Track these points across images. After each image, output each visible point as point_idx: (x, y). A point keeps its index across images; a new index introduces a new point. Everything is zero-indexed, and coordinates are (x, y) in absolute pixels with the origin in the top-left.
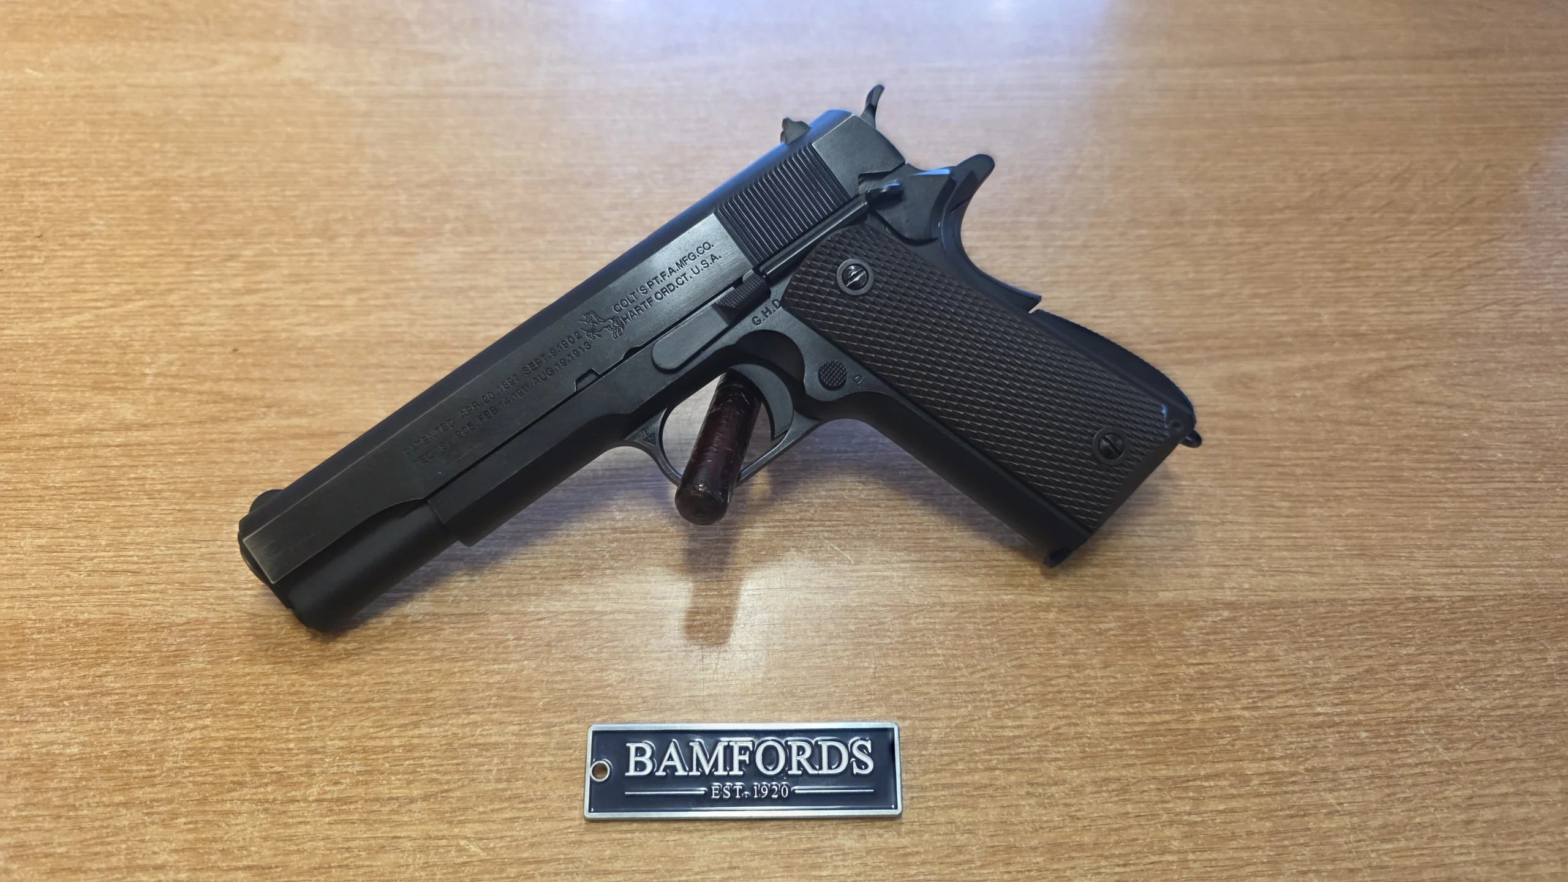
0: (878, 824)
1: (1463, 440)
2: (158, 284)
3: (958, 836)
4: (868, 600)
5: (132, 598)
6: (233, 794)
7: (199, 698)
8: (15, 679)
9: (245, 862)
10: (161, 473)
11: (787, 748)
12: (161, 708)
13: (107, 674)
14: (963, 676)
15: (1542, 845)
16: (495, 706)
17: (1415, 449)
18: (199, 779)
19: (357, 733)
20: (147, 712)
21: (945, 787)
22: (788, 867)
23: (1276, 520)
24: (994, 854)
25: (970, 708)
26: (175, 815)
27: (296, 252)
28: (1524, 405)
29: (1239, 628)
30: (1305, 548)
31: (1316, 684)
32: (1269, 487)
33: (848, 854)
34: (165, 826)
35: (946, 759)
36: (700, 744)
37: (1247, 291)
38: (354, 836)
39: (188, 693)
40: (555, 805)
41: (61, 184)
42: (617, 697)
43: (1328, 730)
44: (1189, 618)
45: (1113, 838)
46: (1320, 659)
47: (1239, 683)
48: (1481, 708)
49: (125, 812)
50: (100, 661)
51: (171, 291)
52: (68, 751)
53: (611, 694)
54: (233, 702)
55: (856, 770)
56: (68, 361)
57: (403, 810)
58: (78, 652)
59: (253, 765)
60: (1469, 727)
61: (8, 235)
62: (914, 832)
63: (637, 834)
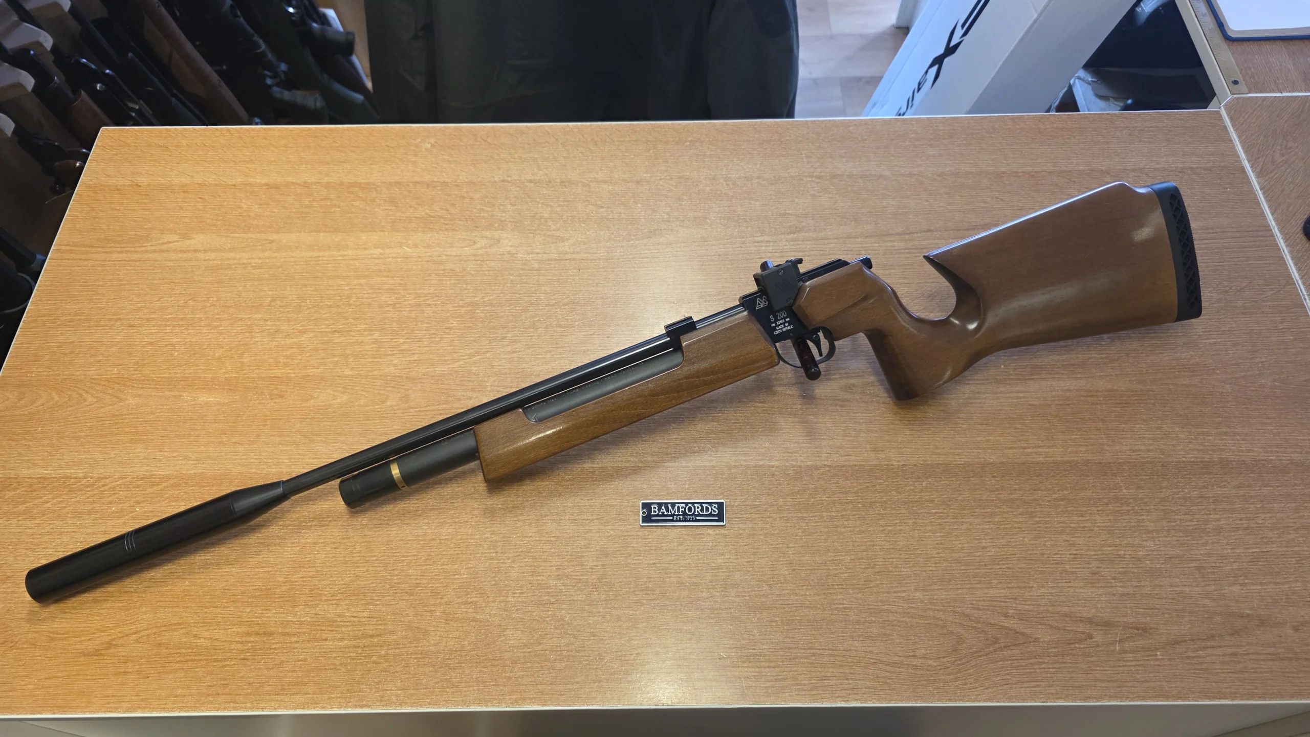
4: (719, 464)
36: (671, 506)
55: (713, 513)
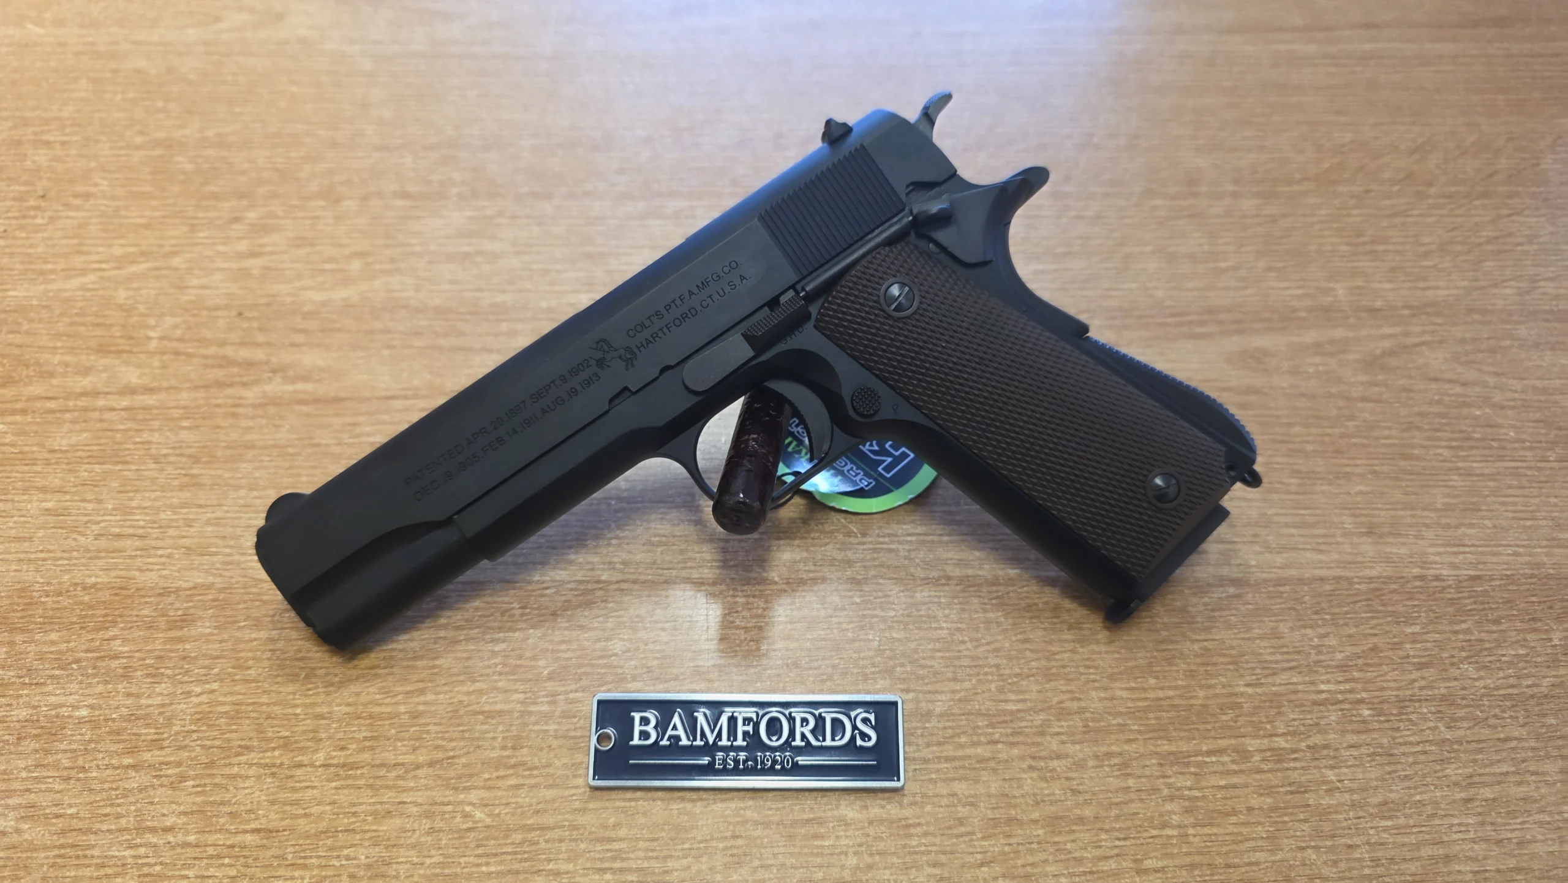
0: (880, 795)
1: (1476, 418)
2: (160, 246)
3: (960, 809)
5: (139, 562)
6: (240, 758)
7: (207, 662)
8: (24, 642)
9: (254, 825)
10: (167, 438)
11: (791, 719)
12: (169, 672)
13: (114, 638)
14: (967, 649)
15: (1541, 824)
16: (501, 674)
17: (1426, 427)
18: (208, 743)
19: (363, 699)
20: (155, 676)
21: (948, 759)
22: (790, 837)
23: (1285, 497)
24: (996, 826)
25: (974, 681)
26: (183, 778)
27: (301, 214)
28: (1538, 383)
29: (1245, 604)
30: (1313, 525)
31: (1320, 661)
32: (1279, 463)
33: (850, 824)
34: (174, 789)
35: (950, 731)
36: (705, 715)
37: (1261, 264)
38: (360, 800)
39: (195, 658)
40: (559, 772)
41: (64, 143)
42: (622, 667)
43: (1330, 707)
44: (1195, 594)
45: (1114, 812)
46: (1322, 636)
47: (1242, 659)
48: (1484, 687)
49: (134, 774)
50: (107, 625)
51: (175, 253)
52: (77, 713)
53: (615, 663)
54: (239, 667)
56: (72, 324)
57: (409, 776)
58: (85, 616)
59: (260, 731)
60: (1472, 706)
61: (12, 195)
62: (915, 803)
63: (641, 802)
